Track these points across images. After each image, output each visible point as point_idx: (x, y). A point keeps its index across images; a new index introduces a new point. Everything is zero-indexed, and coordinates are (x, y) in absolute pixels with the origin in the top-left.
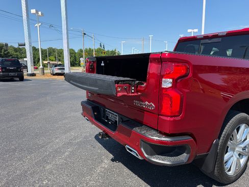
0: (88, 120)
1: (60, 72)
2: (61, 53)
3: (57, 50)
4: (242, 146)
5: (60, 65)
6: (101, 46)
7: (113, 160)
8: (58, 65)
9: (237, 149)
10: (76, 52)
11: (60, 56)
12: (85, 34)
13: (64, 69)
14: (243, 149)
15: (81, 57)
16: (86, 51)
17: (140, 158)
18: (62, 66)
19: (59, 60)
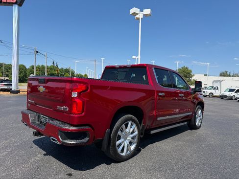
0: (26, 125)
1: (7, 88)
2: (9, 68)
3: (5, 65)
4: (131, 136)
5: (7, 80)
6: (54, 64)
7: (45, 155)
8: (5, 81)
9: (128, 138)
10: (27, 68)
11: (8, 72)
12: (37, 52)
13: (11, 85)
14: (132, 139)
15: (31, 74)
16: (38, 68)
17: (59, 143)
18: (9, 82)
19: (7, 76)
